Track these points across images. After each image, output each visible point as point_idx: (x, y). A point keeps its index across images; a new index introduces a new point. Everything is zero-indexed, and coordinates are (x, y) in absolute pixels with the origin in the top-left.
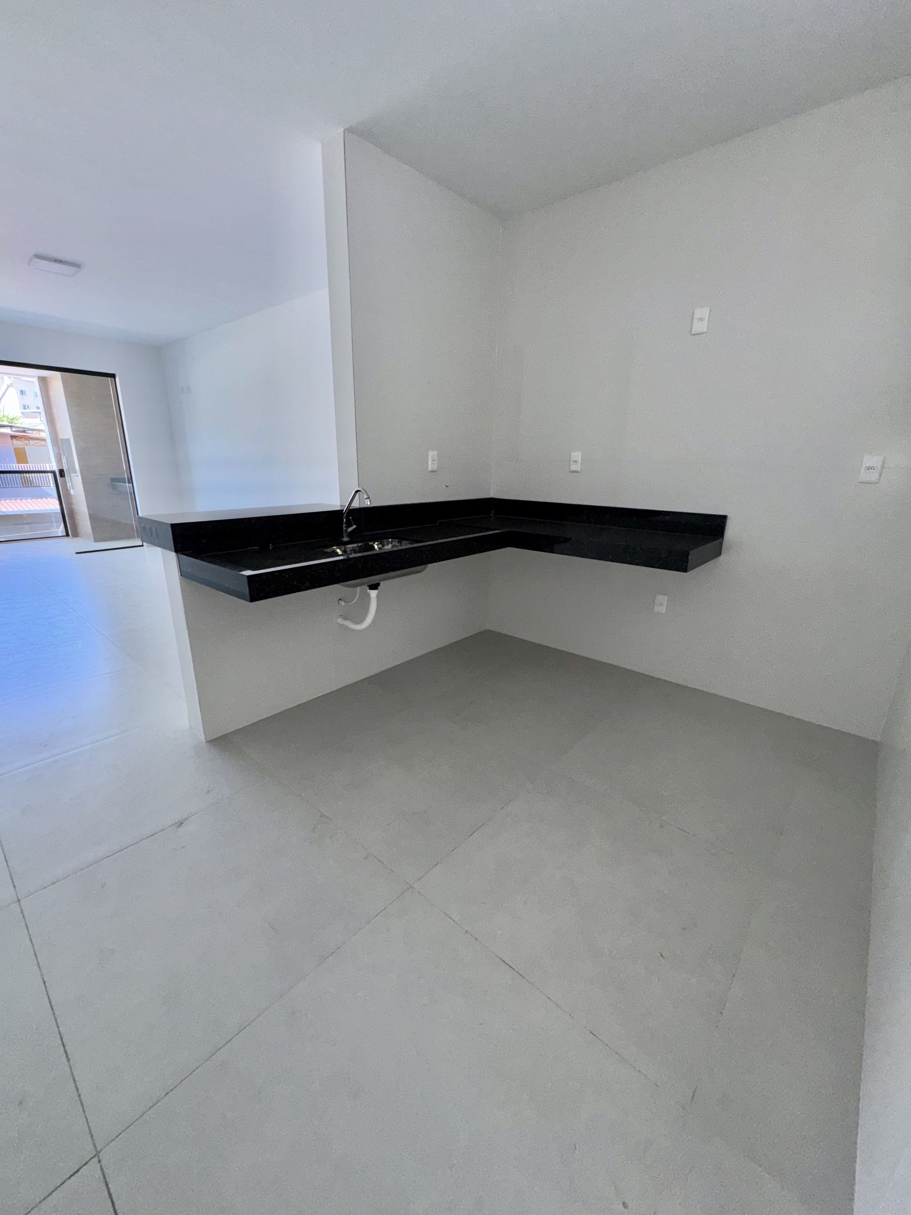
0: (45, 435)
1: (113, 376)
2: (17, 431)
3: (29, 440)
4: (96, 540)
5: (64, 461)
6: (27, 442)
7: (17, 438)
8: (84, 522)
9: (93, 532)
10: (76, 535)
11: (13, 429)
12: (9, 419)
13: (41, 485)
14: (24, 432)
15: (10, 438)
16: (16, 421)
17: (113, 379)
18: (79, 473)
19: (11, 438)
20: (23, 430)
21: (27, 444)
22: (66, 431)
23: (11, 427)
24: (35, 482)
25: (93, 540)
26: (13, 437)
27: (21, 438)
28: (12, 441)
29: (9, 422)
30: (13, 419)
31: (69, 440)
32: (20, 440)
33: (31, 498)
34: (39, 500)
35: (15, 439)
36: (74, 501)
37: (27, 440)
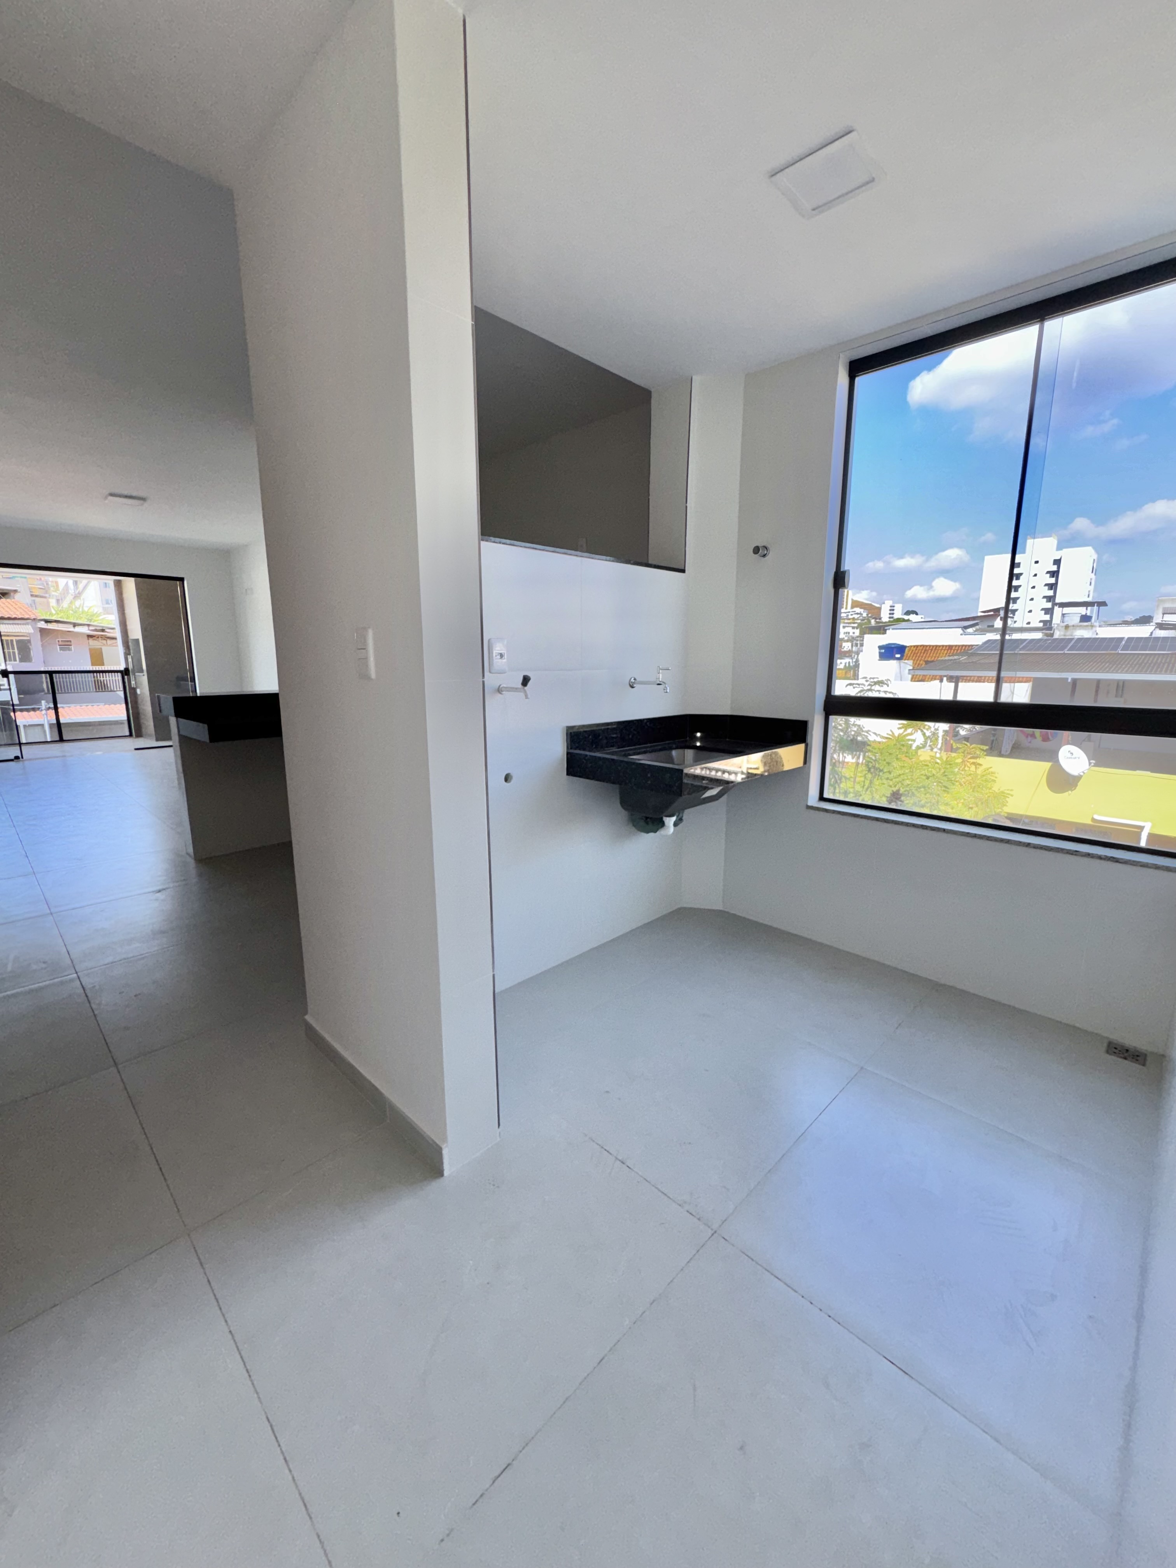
0: (118, 634)
1: (181, 580)
2: (96, 630)
3: (106, 640)
4: (157, 740)
5: (130, 660)
6: (104, 642)
7: (94, 638)
8: (149, 724)
9: (155, 731)
10: (139, 735)
11: (91, 628)
12: (89, 616)
13: (115, 690)
14: (103, 630)
15: (86, 637)
16: (96, 618)
17: (181, 582)
18: (145, 673)
19: (88, 638)
20: (101, 628)
21: (104, 644)
22: (136, 631)
23: (89, 625)
24: (109, 685)
25: (155, 738)
26: (89, 636)
27: (98, 637)
28: (88, 641)
29: (88, 620)
30: (93, 615)
31: (137, 640)
32: (97, 639)
33: (104, 704)
34: (112, 705)
35: (91, 639)
36: (139, 701)
37: (104, 639)
